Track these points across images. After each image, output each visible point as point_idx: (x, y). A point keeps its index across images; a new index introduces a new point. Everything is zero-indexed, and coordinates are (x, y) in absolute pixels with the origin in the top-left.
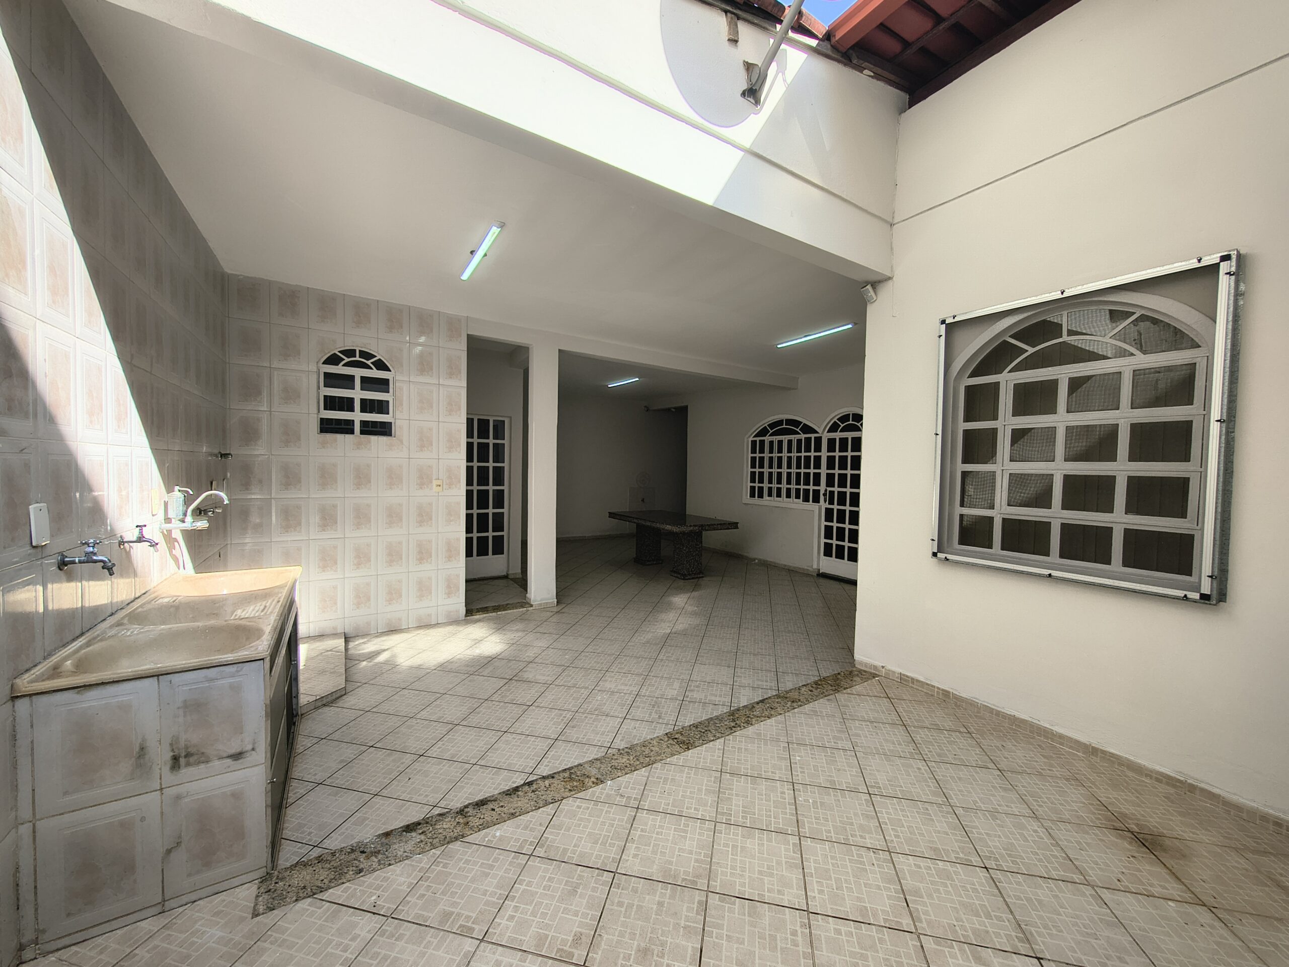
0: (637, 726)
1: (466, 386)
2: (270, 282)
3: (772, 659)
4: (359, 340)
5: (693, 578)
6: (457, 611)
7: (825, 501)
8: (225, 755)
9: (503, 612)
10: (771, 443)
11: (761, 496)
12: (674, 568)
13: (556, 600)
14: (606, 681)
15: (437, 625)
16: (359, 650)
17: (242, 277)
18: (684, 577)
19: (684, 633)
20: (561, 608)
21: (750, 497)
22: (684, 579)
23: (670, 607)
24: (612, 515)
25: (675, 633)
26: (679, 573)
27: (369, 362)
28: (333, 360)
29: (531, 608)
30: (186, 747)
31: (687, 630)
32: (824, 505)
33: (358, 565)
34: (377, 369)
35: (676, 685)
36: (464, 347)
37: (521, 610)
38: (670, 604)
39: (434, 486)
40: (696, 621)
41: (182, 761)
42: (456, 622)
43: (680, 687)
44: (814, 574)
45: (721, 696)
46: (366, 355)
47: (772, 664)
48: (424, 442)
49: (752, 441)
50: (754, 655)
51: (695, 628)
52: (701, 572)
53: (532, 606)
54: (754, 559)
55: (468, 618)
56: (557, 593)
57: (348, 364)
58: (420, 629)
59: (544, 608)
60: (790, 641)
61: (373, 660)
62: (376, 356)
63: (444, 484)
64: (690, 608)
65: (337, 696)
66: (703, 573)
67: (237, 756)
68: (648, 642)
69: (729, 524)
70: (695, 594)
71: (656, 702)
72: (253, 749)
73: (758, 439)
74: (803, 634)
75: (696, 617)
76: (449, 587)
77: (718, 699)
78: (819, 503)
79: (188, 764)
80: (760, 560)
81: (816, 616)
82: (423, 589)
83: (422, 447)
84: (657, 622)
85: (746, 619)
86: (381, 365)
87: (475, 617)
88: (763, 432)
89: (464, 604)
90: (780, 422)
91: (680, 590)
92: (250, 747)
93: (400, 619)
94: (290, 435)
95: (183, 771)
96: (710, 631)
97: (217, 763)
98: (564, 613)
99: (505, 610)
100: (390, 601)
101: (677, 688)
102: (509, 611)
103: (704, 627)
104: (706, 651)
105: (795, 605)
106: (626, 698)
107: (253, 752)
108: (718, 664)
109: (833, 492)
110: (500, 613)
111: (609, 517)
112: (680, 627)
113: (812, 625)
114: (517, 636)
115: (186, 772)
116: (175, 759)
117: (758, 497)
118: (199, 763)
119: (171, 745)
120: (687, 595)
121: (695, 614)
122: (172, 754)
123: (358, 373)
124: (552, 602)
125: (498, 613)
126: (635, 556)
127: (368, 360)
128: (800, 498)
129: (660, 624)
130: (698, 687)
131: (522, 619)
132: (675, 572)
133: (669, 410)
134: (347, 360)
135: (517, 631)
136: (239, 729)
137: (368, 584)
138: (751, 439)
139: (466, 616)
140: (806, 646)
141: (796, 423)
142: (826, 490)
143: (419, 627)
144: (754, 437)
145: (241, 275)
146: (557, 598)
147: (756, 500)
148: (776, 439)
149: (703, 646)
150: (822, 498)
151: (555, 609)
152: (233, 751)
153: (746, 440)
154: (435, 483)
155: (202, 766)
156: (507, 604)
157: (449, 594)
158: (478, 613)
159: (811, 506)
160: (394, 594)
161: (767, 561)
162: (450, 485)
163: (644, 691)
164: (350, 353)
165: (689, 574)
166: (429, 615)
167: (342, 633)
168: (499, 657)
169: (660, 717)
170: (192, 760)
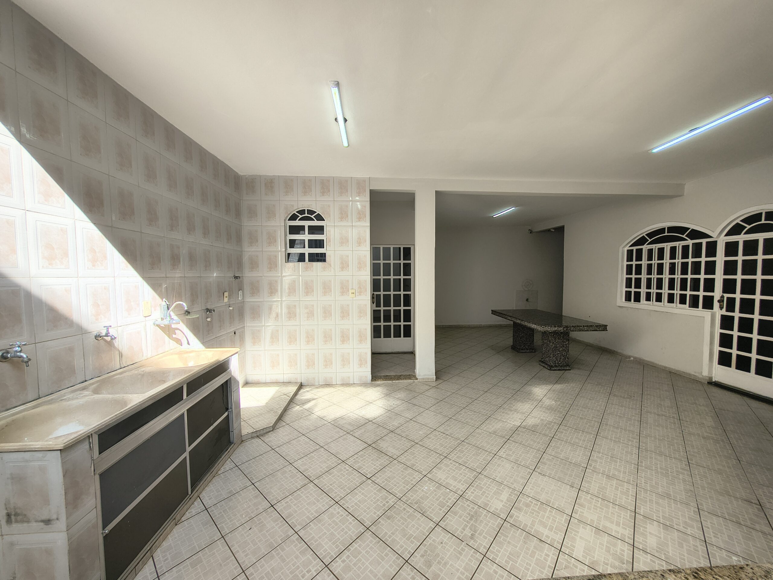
0: (445, 540)
1: (369, 225)
2: (260, 176)
3: (632, 492)
4: (306, 203)
5: (559, 370)
6: (366, 377)
7: (721, 308)
8: (40, 519)
9: (397, 381)
10: (650, 251)
11: (637, 298)
12: (542, 359)
13: (435, 377)
14: (440, 469)
15: (353, 385)
16: (302, 396)
17: (247, 176)
18: (550, 368)
19: (533, 430)
20: (438, 383)
21: (626, 300)
22: (550, 370)
23: (528, 396)
24: (494, 312)
25: (524, 428)
26: (546, 364)
27: (312, 217)
28: (293, 218)
29: (417, 381)
30: (15, 508)
31: (538, 426)
32: (718, 312)
33: (308, 342)
34: (317, 220)
35: (505, 496)
36: (368, 198)
37: (409, 381)
38: (530, 393)
39: (350, 293)
40: (548, 417)
41: (13, 517)
42: (364, 385)
43: (507, 500)
44: (703, 381)
45: (551, 529)
46: (311, 212)
47: (630, 498)
48: (344, 265)
49: (628, 250)
50: (608, 477)
51: (546, 425)
52: (568, 365)
53: (417, 379)
54: (630, 357)
55: (373, 382)
56: (435, 372)
57: (301, 219)
58: (343, 386)
59: (426, 382)
60: (661, 468)
61: (303, 406)
62: (316, 212)
63: (356, 292)
64: (548, 402)
65: (267, 431)
66: (569, 366)
67: (47, 522)
68: (494, 432)
69: (597, 326)
70: (558, 387)
71: (476, 513)
72: (57, 519)
73: (634, 248)
74: (681, 460)
75: (550, 413)
76: (360, 360)
77: (546, 532)
78: (712, 309)
79: (16, 521)
80: (635, 358)
81: (704, 438)
82: (345, 361)
83: (342, 268)
84: (511, 411)
85: (607, 425)
86: (319, 218)
87: (378, 382)
88: (641, 241)
89: (370, 373)
90: (662, 230)
91: (545, 381)
92: (54, 517)
93: (332, 378)
94: (272, 265)
95: (14, 525)
96: (562, 432)
97: (35, 524)
98: (438, 388)
99: (398, 379)
100: (326, 366)
101: (505, 500)
102: (401, 381)
103: (556, 427)
104: (551, 458)
105: (673, 417)
106: (449, 496)
107: (58, 521)
108: (559, 480)
109: (734, 299)
110: (394, 381)
111: (492, 314)
112: (531, 421)
113: (696, 450)
114: (395, 403)
115: (16, 527)
116: (9, 515)
117: (635, 301)
118: (22, 521)
119: (5, 504)
120: (549, 387)
121: (550, 409)
122: (7, 511)
123: (307, 224)
124: (432, 378)
125: (393, 381)
126: (512, 344)
127: (312, 215)
128: (686, 304)
129: (513, 414)
130: (527, 505)
131: (407, 389)
132: (542, 362)
133: (549, 230)
134: (301, 216)
135: (398, 399)
136: (47, 501)
137: (313, 354)
138: (627, 248)
139: (372, 381)
140: (684, 481)
141: (682, 230)
142: (722, 297)
143: (343, 385)
144: (631, 246)
145: (247, 175)
146: (436, 376)
147: (632, 304)
148: (656, 247)
149: (549, 450)
150: (716, 305)
151: (434, 384)
152: (44, 517)
153: (621, 249)
154: (351, 291)
155: (25, 525)
156: (401, 376)
157: (361, 365)
158: (379, 380)
159: (700, 312)
160: (328, 362)
161: (644, 360)
162: (360, 293)
163: (470, 493)
164: (302, 212)
165: (556, 366)
166: (349, 378)
167: (299, 382)
168: (374, 421)
169: (472, 537)
170: (19, 518)
